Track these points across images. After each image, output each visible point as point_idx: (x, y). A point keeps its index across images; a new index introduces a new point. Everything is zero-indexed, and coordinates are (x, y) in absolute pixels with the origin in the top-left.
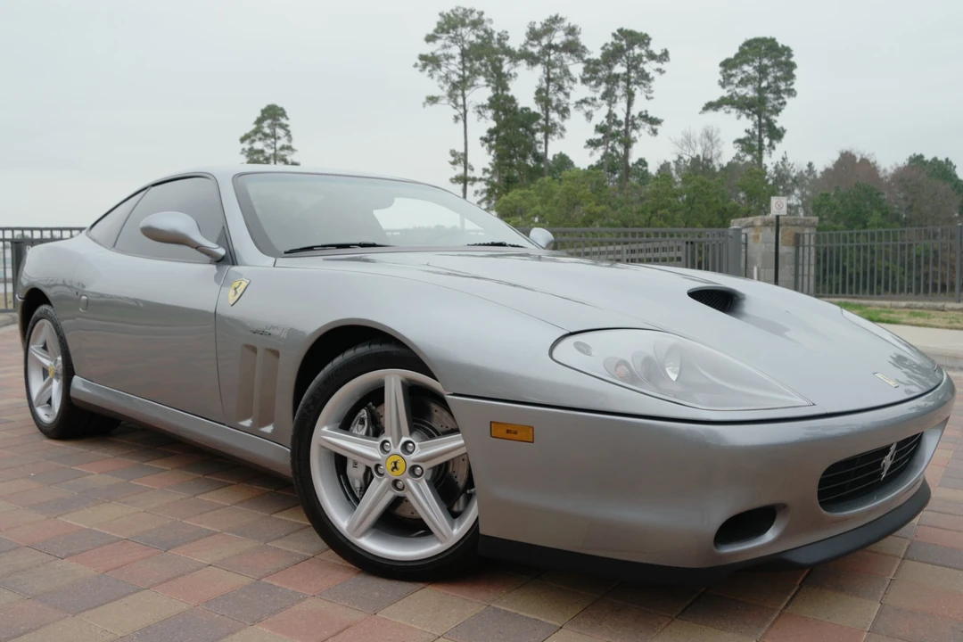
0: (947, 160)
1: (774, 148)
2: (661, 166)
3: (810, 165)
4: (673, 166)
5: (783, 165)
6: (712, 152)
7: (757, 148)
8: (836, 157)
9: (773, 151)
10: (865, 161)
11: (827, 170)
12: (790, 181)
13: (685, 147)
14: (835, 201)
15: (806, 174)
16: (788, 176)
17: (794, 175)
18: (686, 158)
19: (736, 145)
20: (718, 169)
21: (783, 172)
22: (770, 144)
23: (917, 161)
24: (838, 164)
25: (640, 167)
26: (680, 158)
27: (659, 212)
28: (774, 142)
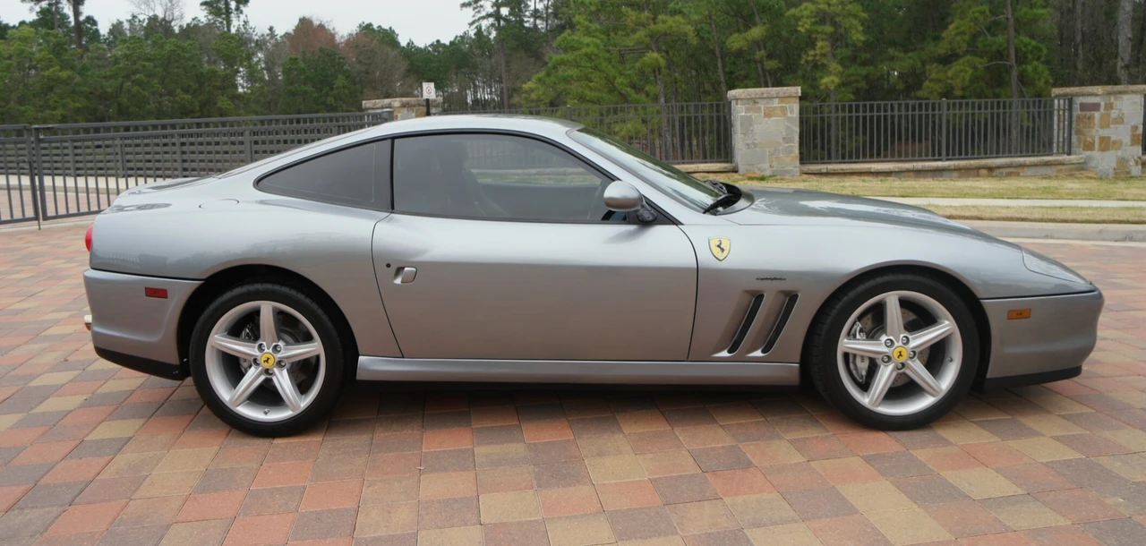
0: (390, 28)
1: (241, 12)
2: (113, 25)
3: (271, 29)
4: (126, 25)
5: (245, 28)
6: (173, 14)
7: (224, 11)
8: (296, 22)
9: (241, 15)
10: (321, 27)
11: (287, 35)
12: (253, 45)
13: (143, 7)
14: (302, 65)
15: (268, 38)
16: (250, 40)
17: (256, 38)
18: (141, 17)
19: (204, 7)
20: (177, 30)
21: (246, 35)
22: (238, 9)
23: (367, 29)
24: (298, 29)
25: (89, 26)
26: (134, 17)
27: (133, 77)
28: (242, 7)
